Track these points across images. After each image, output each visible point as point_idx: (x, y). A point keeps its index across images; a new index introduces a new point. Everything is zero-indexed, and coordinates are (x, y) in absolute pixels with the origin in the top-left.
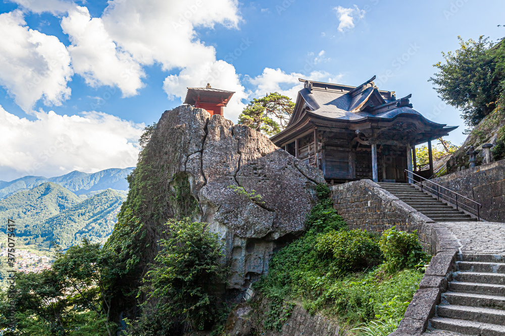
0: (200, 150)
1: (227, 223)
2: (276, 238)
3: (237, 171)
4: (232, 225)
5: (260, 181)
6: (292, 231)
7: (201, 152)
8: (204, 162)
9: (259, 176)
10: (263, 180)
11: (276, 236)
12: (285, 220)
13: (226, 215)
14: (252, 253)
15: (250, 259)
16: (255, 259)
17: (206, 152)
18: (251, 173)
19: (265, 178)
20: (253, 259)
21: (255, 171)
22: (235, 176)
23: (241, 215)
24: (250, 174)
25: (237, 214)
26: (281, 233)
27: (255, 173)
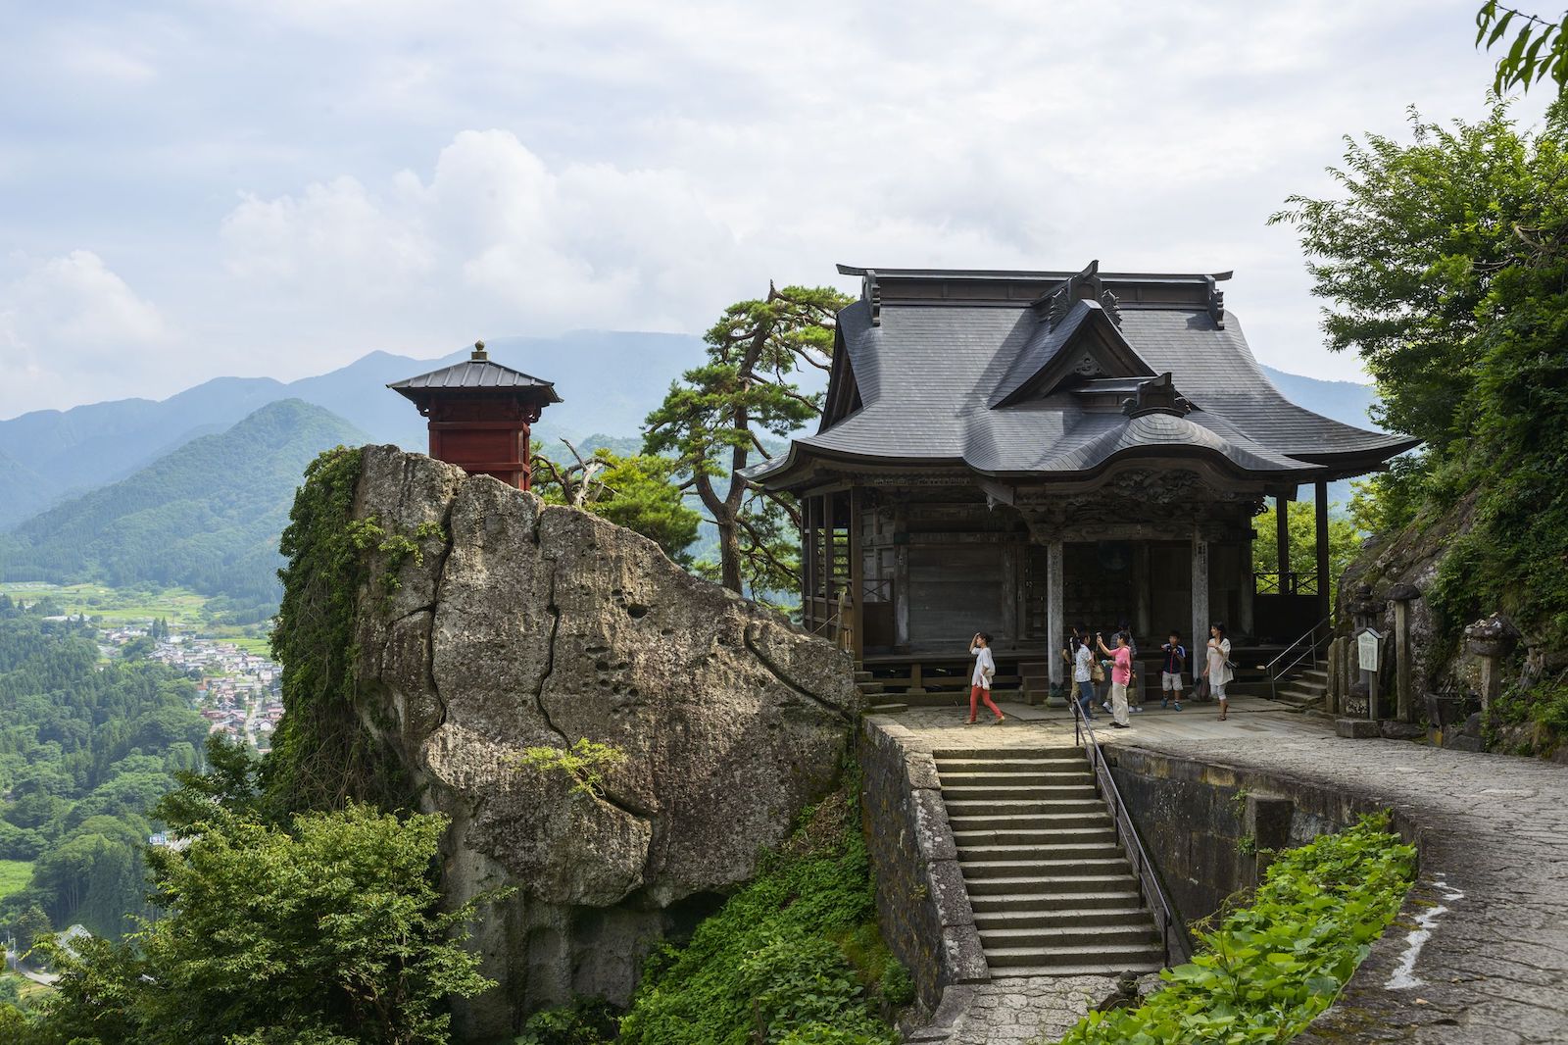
0: (426, 603)
1: (503, 857)
2: (664, 903)
3: (544, 676)
4: (518, 864)
5: (616, 711)
6: (713, 886)
7: (432, 609)
8: (438, 647)
9: (616, 690)
10: (626, 705)
11: (664, 897)
12: (687, 849)
13: (498, 831)
14: (596, 945)
15: (592, 962)
16: (608, 962)
17: (446, 612)
18: (590, 680)
19: (633, 699)
20: (600, 961)
21: (602, 676)
22: (537, 692)
23: (545, 831)
24: (586, 685)
25: (534, 828)
26: (679, 891)
27: (604, 683)
